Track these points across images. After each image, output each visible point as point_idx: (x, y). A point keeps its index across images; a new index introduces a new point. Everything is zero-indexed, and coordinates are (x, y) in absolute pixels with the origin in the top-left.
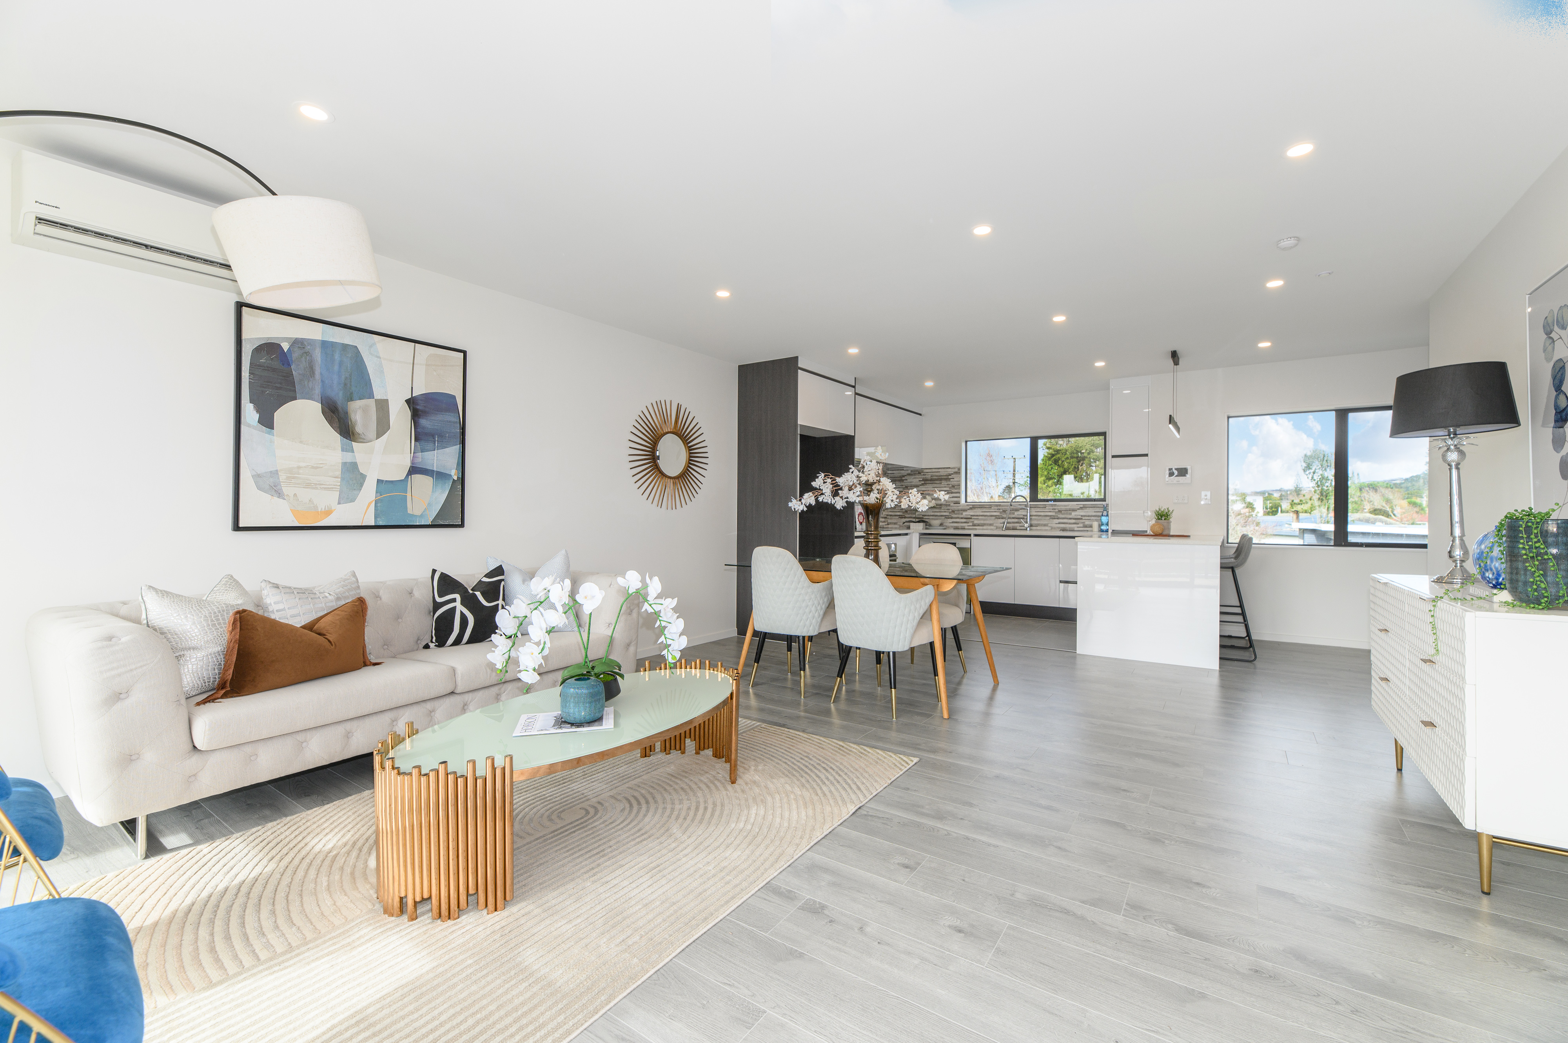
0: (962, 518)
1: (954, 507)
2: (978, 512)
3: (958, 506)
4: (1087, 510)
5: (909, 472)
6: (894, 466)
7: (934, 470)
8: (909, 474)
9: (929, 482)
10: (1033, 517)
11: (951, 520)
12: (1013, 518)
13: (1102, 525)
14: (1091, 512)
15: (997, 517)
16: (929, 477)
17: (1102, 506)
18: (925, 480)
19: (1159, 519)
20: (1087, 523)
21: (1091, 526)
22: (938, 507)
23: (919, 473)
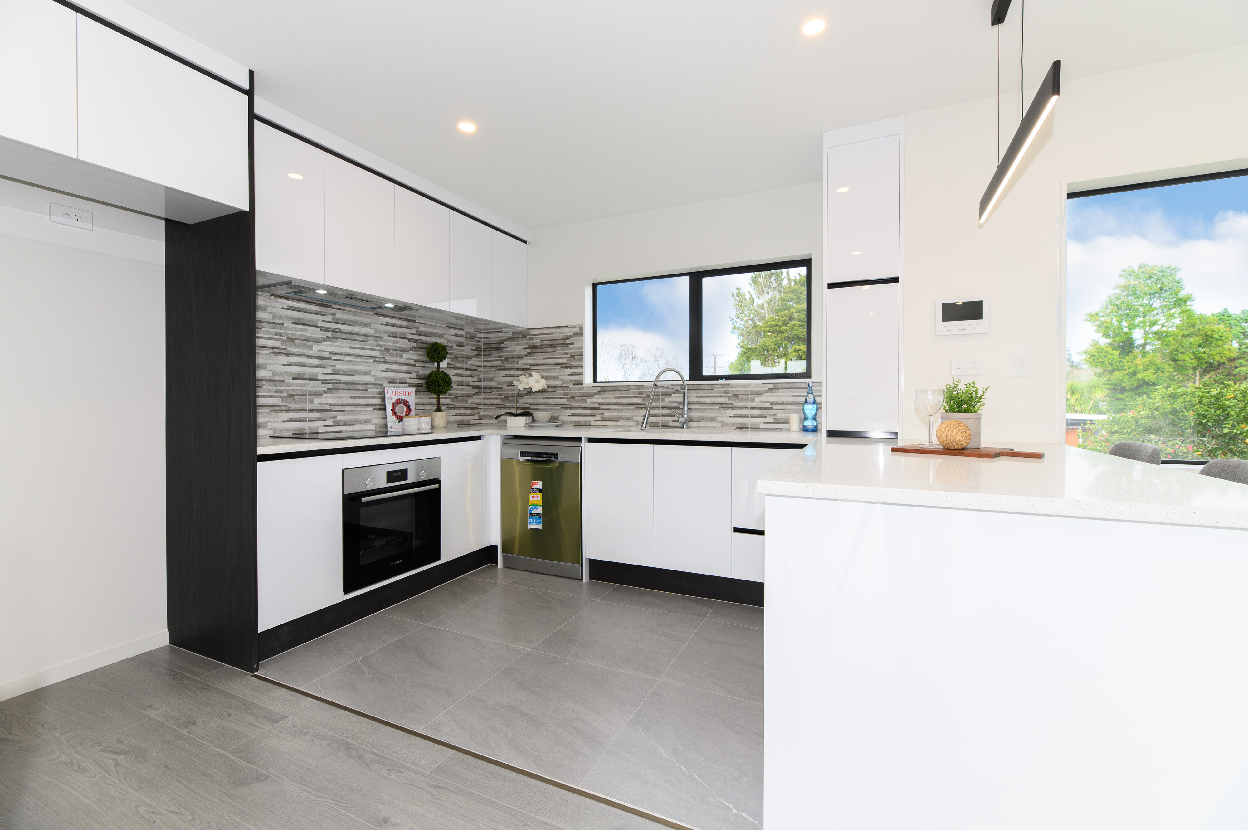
0: (586, 408)
1: (575, 390)
2: (610, 398)
3: (580, 389)
4: (781, 393)
5: (510, 335)
6: (489, 326)
7: (545, 331)
8: (510, 339)
9: (539, 350)
10: (694, 406)
11: (570, 412)
12: (663, 408)
13: (806, 418)
14: (785, 396)
15: (638, 406)
16: (537, 342)
17: (805, 386)
18: (532, 347)
19: (952, 410)
20: (781, 415)
21: (787, 422)
22: (550, 390)
23: (524, 336)
